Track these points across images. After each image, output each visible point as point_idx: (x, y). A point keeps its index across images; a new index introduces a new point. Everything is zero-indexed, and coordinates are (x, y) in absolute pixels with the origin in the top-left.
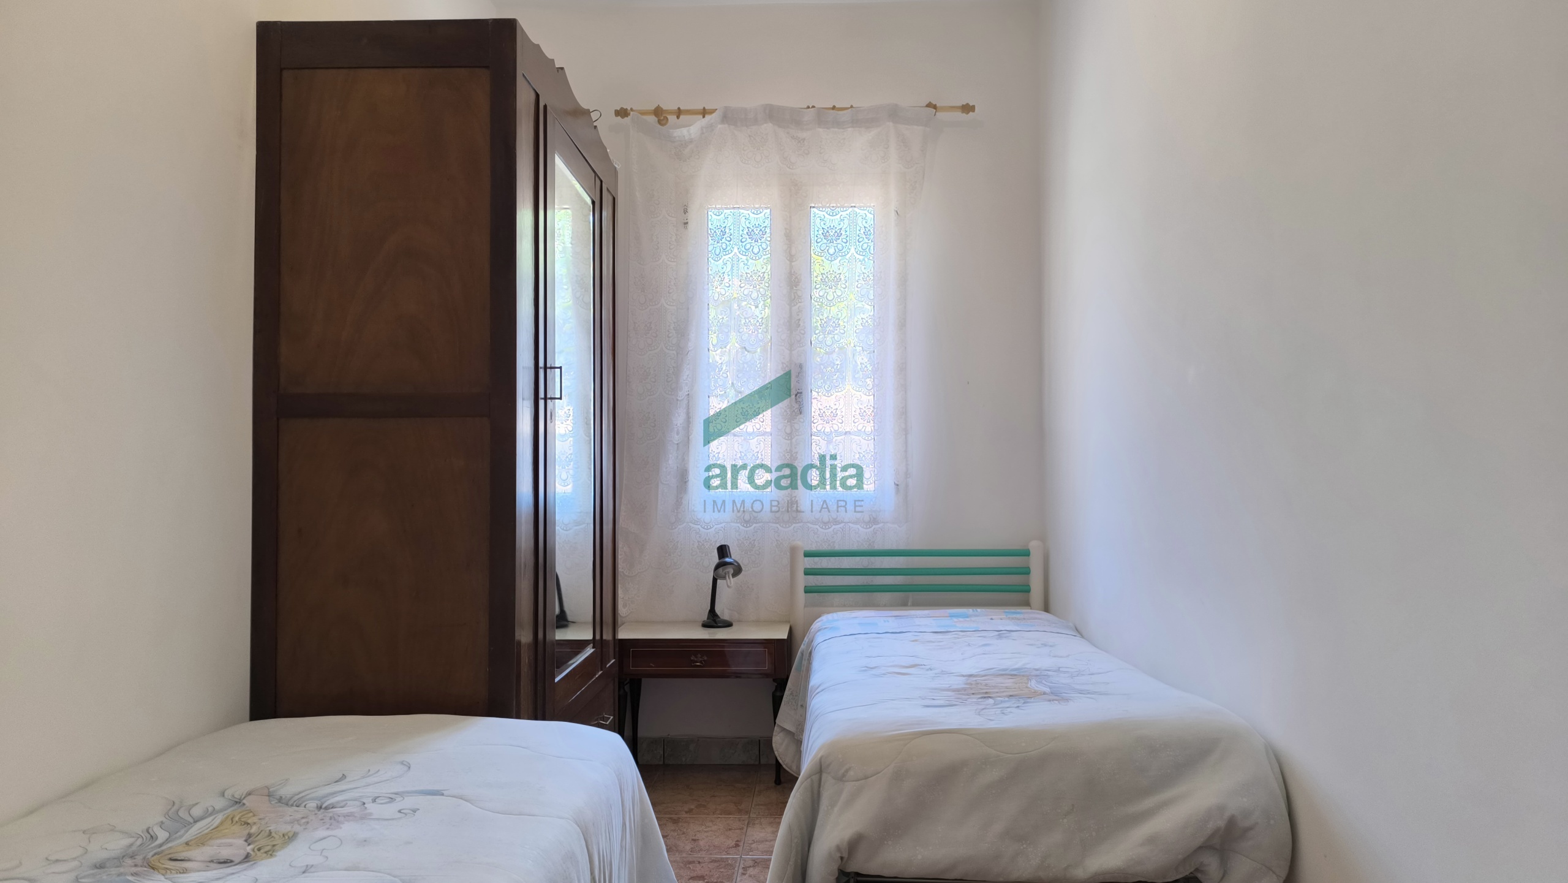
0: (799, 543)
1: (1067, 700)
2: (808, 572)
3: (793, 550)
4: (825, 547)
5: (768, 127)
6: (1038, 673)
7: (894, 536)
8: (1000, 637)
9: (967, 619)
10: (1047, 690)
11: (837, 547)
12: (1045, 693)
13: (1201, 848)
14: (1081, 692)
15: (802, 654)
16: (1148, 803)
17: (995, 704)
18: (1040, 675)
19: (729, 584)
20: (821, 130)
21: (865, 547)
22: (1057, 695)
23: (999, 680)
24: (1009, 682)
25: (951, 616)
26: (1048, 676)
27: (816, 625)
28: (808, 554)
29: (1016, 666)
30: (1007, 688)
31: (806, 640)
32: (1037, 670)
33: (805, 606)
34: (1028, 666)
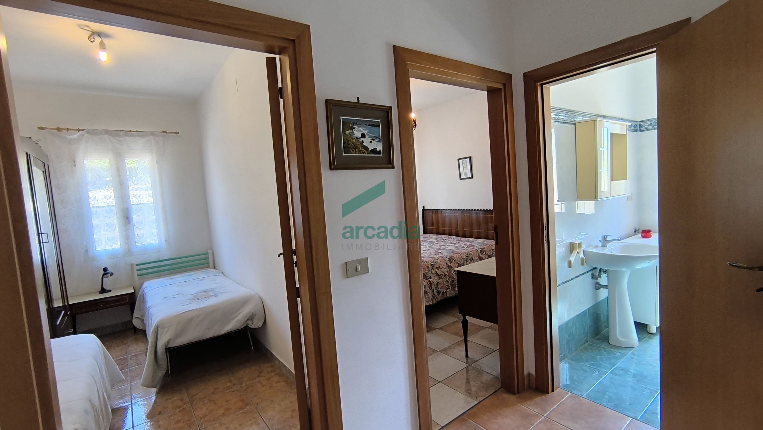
0: (133, 262)
1: (218, 296)
2: (138, 270)
3: (132, 265)
4: (143, 262)
5: (106, 136)
6: (211, 290)
7: (167, 255)
8: (201, 280)
9: (192, 276)
10: (213, 294)
11: (147, 261)
12: (213, 295)
13: (247, 320)
14: (221, 293)
15: (140, 295)
16: (236, 314)
17: (201, 301)
18: (212, 290)
19: (109, 279)
20: (126, 137)
21: (157, 260)
22: (216, 295)
23: (202, 293)
24: (204, 294)
25: (187, 276)
26: (214, 290)
27: (143, 286)
28: (137, 265)
29: (206, 289)
30: (204, 296)
31: (141, 291)
32: (211, 289)
33: (138, 280)
34: (209, 288)
